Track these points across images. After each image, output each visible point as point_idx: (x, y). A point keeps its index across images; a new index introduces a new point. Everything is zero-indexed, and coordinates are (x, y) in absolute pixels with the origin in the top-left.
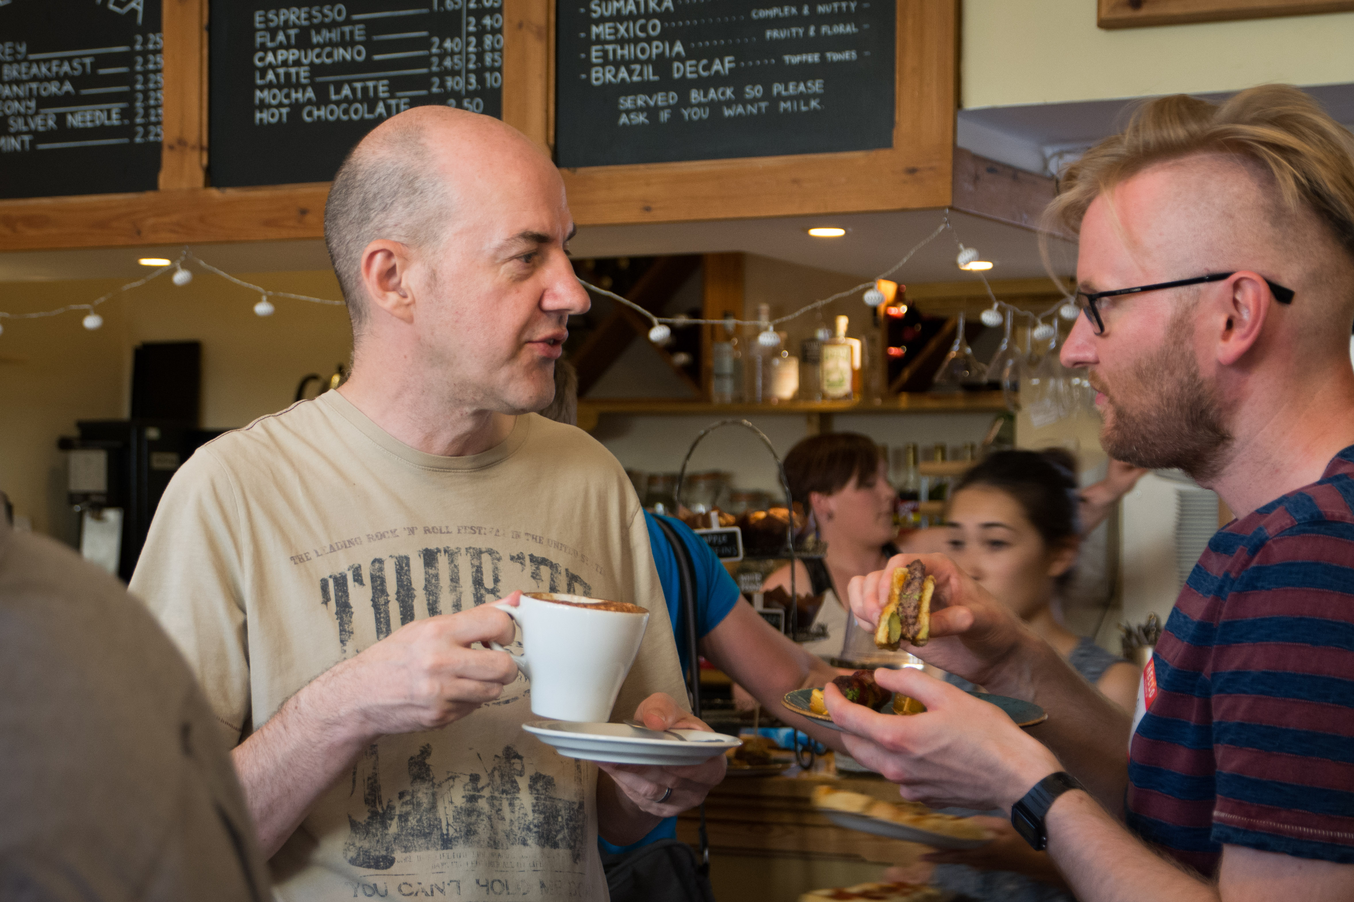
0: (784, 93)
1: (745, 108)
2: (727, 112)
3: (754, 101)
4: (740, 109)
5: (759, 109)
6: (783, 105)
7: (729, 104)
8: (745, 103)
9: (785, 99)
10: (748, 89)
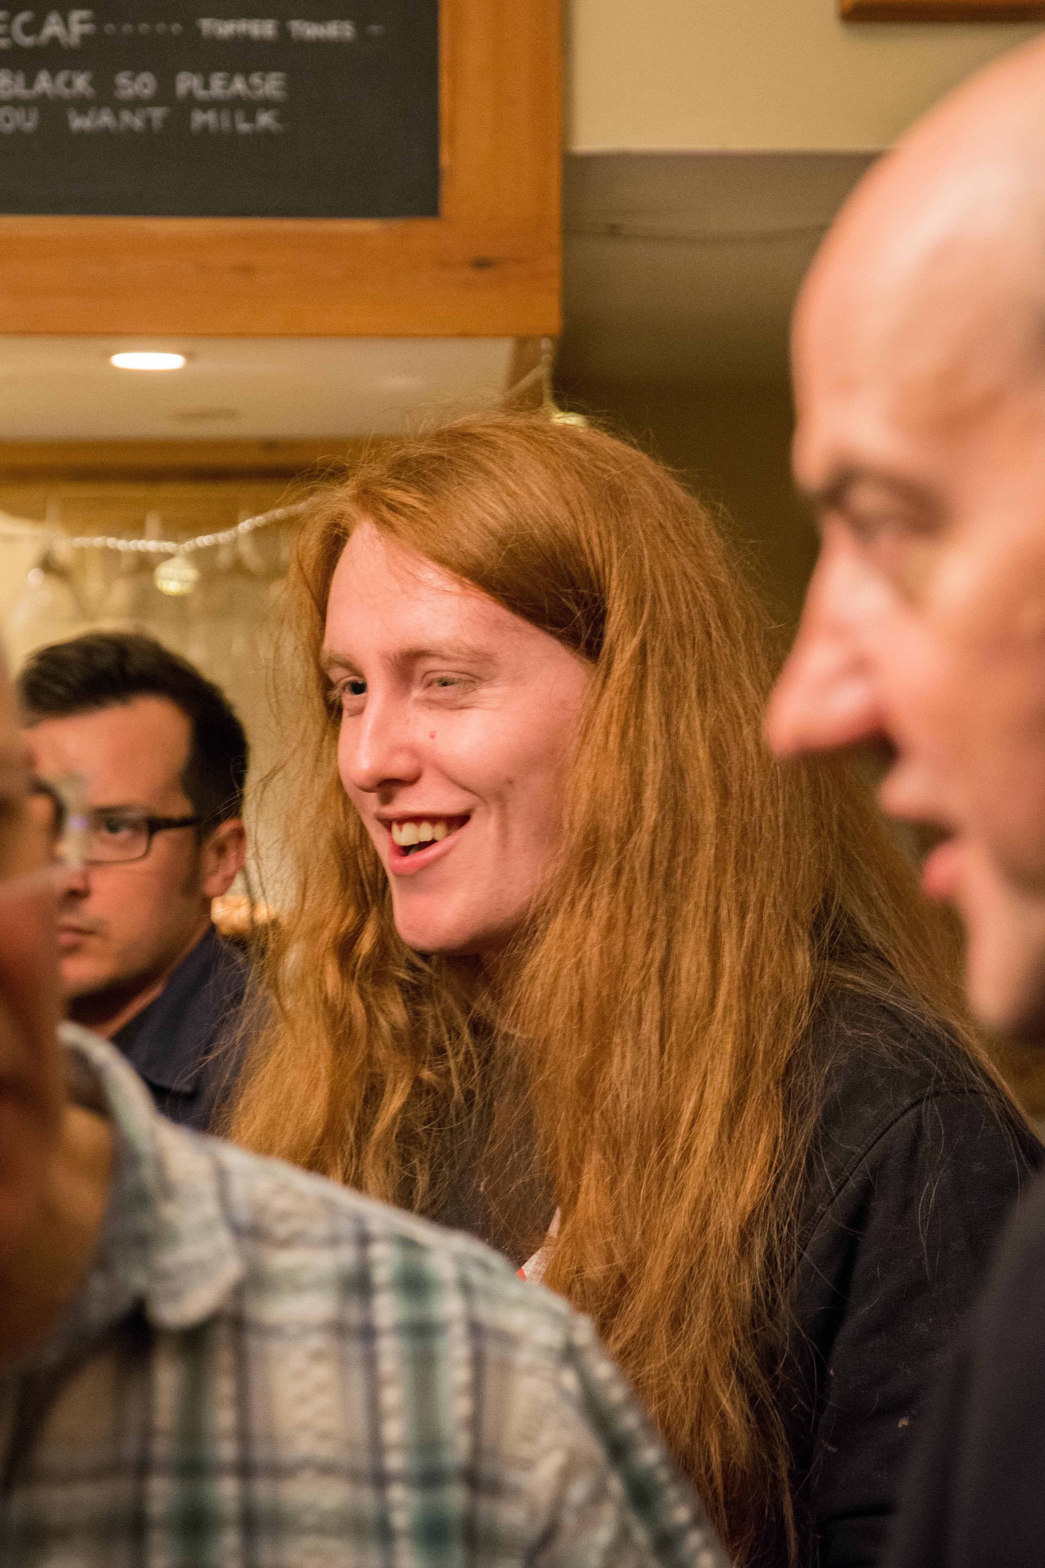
0: (201, 94)
1: (117, 115)
2: (78, 123)
3: (136, 104)
4: (106, 119)
5: (148, 121)
6: (199, 118)
7: (82, 105)
8: (117, 106)
9: (205, 106)
10: (122, 79)
